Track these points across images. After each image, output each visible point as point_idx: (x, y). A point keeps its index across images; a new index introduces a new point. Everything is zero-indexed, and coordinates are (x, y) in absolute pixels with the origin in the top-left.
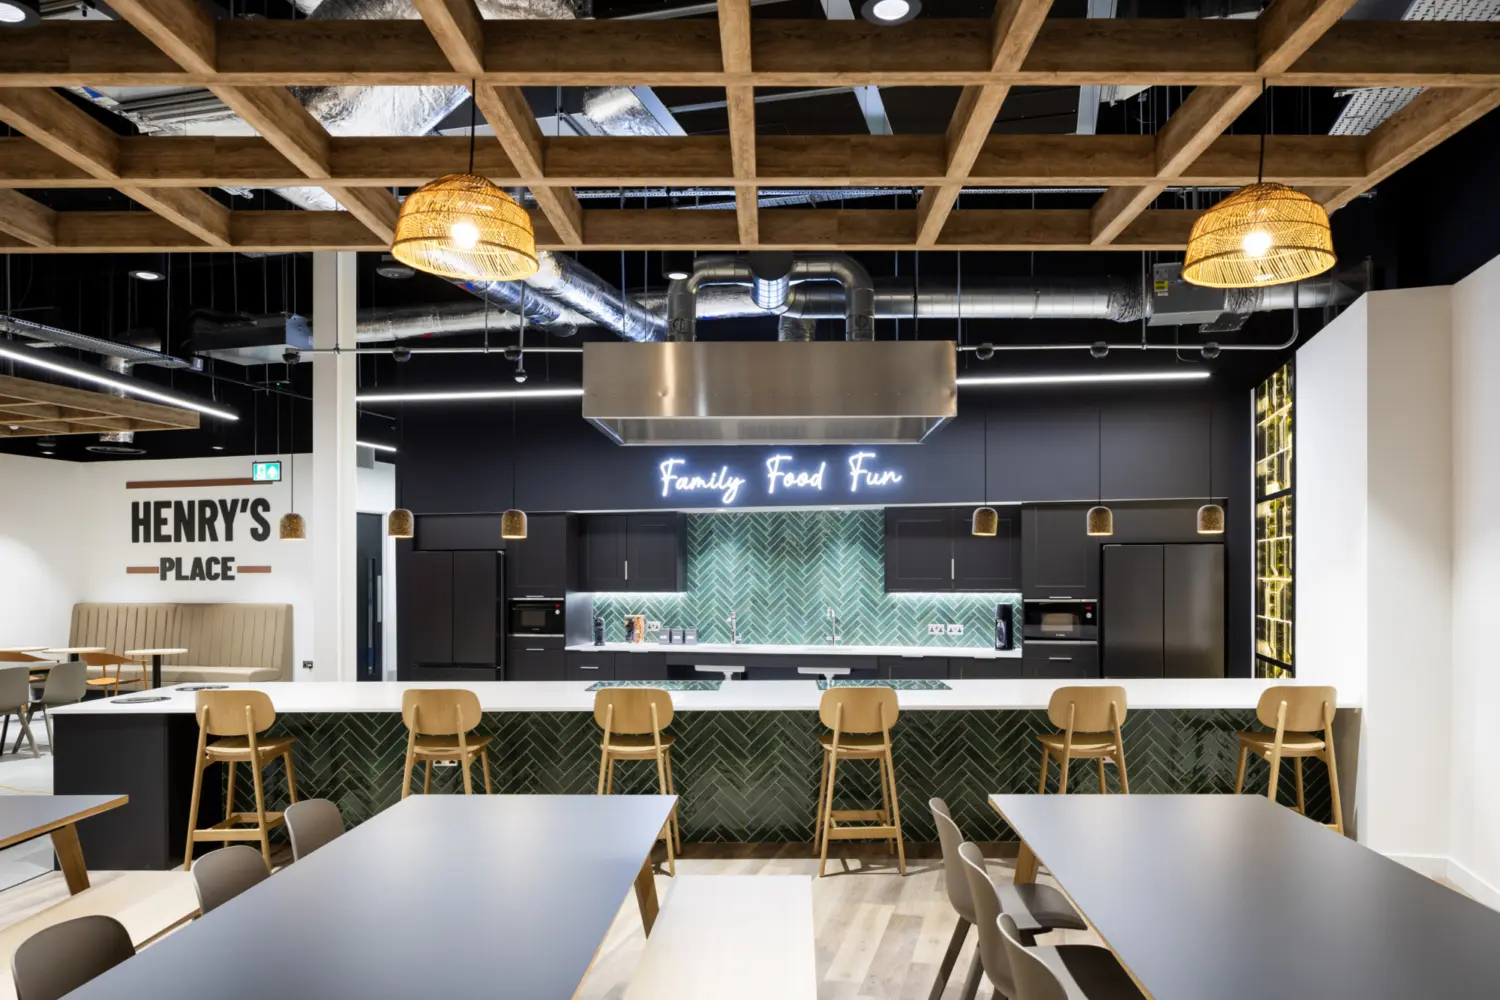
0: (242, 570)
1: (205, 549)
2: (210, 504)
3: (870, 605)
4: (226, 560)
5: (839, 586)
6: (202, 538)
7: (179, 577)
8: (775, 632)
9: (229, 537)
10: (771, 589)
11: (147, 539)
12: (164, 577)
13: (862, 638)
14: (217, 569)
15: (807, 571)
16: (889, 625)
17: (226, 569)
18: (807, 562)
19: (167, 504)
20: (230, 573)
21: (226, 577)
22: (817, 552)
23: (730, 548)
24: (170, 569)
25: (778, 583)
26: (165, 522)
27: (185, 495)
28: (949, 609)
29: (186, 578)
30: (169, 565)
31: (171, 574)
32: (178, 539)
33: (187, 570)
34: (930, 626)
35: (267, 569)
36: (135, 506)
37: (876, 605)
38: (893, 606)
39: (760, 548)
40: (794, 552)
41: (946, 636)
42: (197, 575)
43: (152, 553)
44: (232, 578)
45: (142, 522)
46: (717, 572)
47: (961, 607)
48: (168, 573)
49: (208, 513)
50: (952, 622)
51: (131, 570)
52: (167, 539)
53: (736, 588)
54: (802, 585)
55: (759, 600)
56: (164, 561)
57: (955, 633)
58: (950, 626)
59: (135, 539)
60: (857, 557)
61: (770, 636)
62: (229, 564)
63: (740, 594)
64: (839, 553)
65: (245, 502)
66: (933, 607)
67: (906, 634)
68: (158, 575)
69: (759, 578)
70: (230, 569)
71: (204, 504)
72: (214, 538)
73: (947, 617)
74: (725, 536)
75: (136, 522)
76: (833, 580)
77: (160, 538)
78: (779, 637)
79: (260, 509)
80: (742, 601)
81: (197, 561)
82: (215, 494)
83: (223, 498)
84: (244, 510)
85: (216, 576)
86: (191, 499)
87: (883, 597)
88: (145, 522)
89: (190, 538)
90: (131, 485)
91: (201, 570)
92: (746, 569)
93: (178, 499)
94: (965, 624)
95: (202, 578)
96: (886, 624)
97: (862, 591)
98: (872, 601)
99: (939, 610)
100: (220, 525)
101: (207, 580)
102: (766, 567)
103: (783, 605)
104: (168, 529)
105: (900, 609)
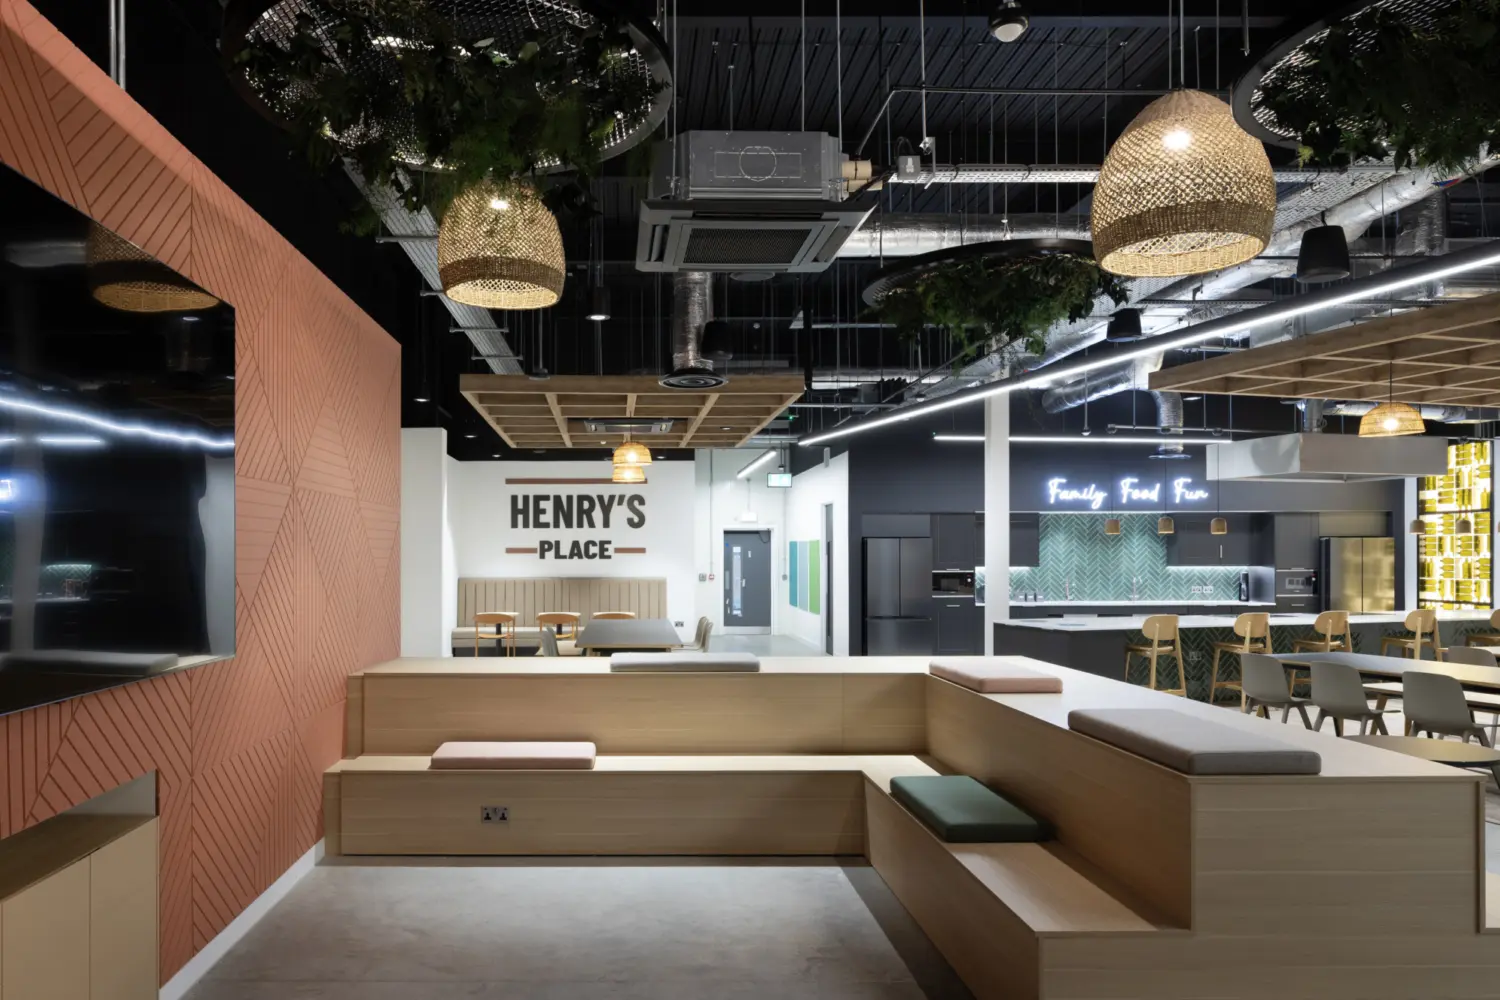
0: (618, 550)
1: (583, 534)
2: (589, 499)
3: (1154, 574)
4: (602, 543)
5: (1134, 562)
6: (580, 525)
7: (558, 556)
8: (1092, 592)
9: (606, 524)
10: (1088, 565)
11: (526, 525)
12: (542, 556)
13: (1149, 596)
14: (594, 550)
15: (1113, 553)
16: (1166, 587)
17: (603, 550)
18: (1113, 547)
19: (546, 498)
20: (606, 553)
21: (602, 556)
22: (1120, 540)
23: (1061, 537)
24: (549, 549)
25: (1093, 560)
26: (544, 511)
27: (564, 491)
28: (1204, 577)
29: (564, 557)
30: (545, 547)
31: (550, 555)
32: (557, 525)
33: (565, 550)
34: (1193, 587)
35: (642, 550)
36: (514, 499)
37: (1158, 574)
38: (1169, 575)
39: (1081, 537)
40: (1105, 540)
41: (1203, 593)
42: (576, 555)
43: (532, 537)
44: (609, 557)
45: (520, 512)
46: (1052, 553)
47: (1211, 575)
48: (547, 554)
49: (586, 505)
50: (1206, 585)
51: (510, 551)
52: (546, 525)
53: (1065, 564)
54: (1109, 562)
55: (1080, 573)
56: (542, 543)
57: (1209, 592)
58: (1205, 587)
59: (514, 525)
60: (1146, 544)
61: (1088, 596)
62: (606, 546)
63: (1068, 568)
64: (1135, 541)
65: (622, 498)
66: (1194, 575)
67: (1177, 593)
68: (538, 555)
69: (1081, 558)
70: (607, 550)
71: (581, 498)
72: (592, 525)
73: (1203, 581)
74: (1057, 528)
75: (515, 511)
76: (1130, 558)
77: (538, 524)
78: (1095, 596)
79: (636, 503)
80: (1068, 573)
81: (576, 544)
82: (592, 490)
83: (600, 494)
84: (620, 503)
85: (594, 556)
86: (570, 493)
87: (1162, 570)
88: (523, 512)
89: (569, 525)
90: (509, 481)
91: (577, 551)
92: (1072, 551)
93: (557, 494)
94: (1214, 585)
95: (580, 557)
96: (1165, 586)
97: (1149, 565)
98: (1156, 572)
99: (1198, 578)
100: (597, 515)
101: (585, 560)
102: (1085, 550)
103: (1097, 575)
104: (547, 518)
105: (1174, 578)
